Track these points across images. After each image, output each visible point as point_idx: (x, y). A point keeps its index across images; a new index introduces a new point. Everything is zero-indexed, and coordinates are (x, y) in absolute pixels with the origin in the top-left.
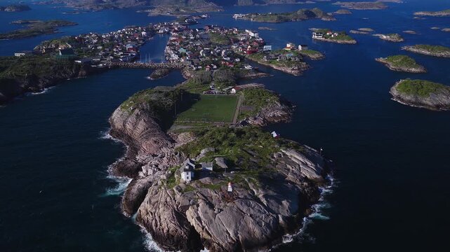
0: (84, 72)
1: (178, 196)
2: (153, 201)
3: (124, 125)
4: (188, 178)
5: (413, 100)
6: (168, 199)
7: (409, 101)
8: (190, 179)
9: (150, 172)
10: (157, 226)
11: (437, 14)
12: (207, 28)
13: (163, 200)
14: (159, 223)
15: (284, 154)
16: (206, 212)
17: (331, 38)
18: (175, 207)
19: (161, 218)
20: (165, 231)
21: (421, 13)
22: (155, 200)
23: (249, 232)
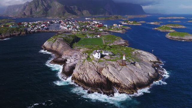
0: (24, 33)
1: (96, 64)
2: (81, 68)
3: (52, 47)
4: (98, 56)
5: (179, 38)
6: (91, 66)
7: (177, 39)
8: (100, 57)
9: (72, 60)
10: (86, 79)
11: (167, 18)
12: (76, 21)
13: (88, 67)
14: (87, 78)
15: (137, 52)
16: (114, 70)
17: (131, 23)
18: (96, 69)
19: (89, 75)
20: (92, 81)
21: (161, 18)
22: (83, 67)
23: (138, 79)
